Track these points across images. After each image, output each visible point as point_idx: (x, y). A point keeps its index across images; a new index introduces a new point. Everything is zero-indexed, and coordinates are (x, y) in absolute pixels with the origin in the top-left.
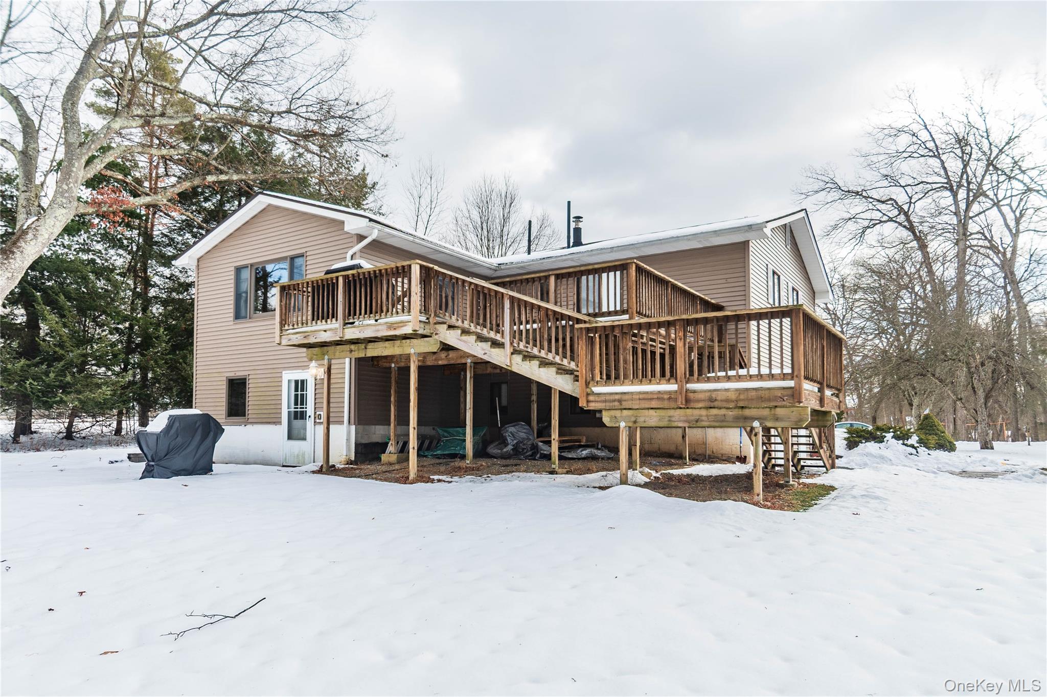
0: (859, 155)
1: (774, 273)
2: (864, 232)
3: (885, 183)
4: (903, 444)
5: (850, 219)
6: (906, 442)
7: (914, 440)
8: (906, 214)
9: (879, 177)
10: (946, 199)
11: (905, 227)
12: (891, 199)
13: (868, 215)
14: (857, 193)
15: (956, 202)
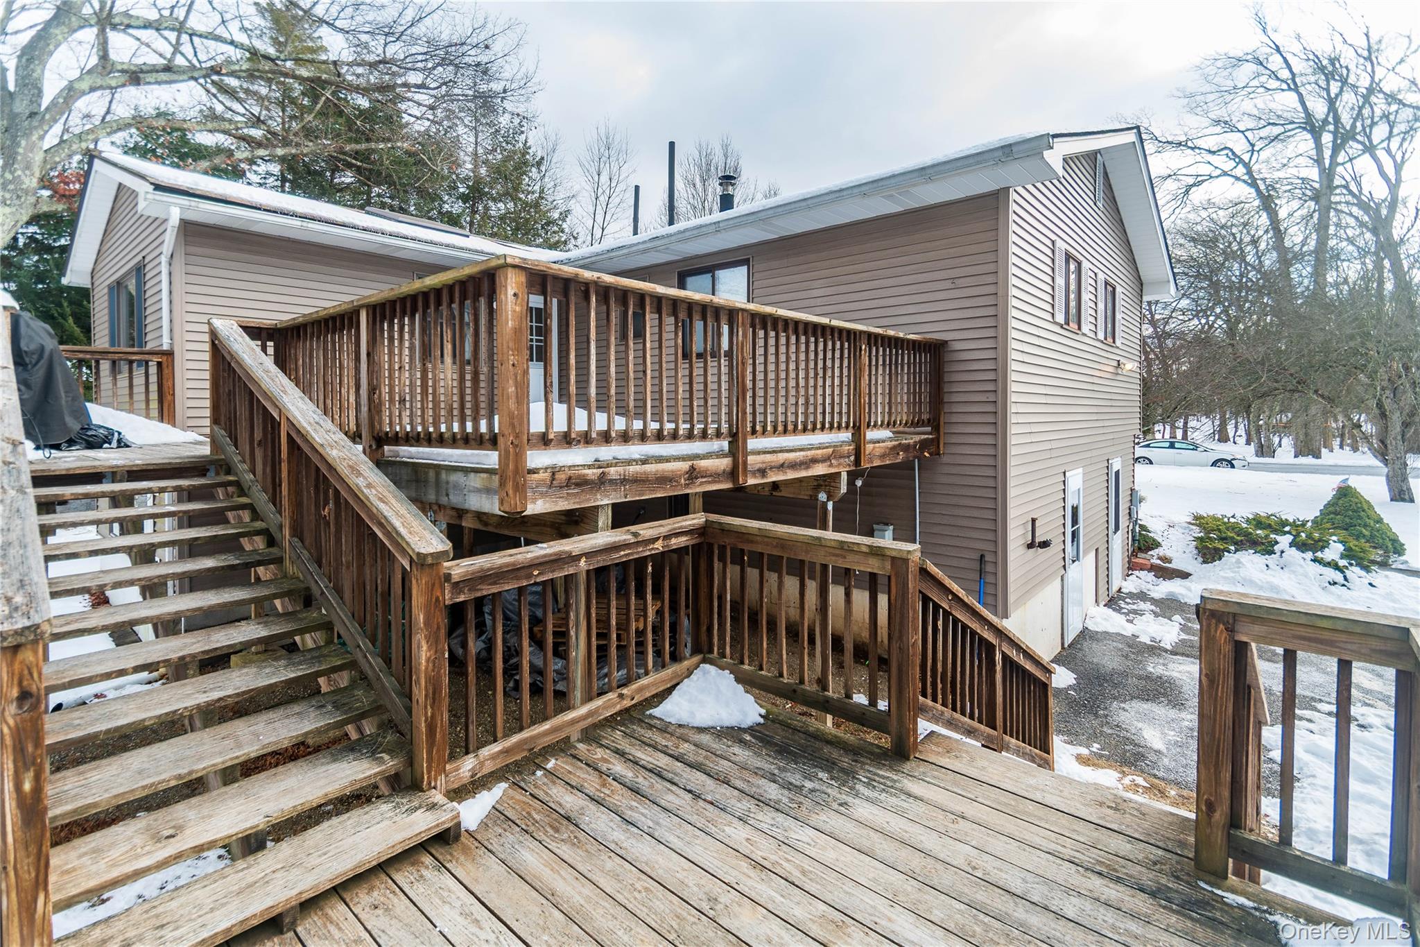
0: (1181, 95)
1: (1068, 257)
2: (1187, 192)
3: (1218, 129)
4: (1315, 560)
5: (1170, 176)
6: (1319, 554)
7: (1334, 551)
8: (1247, 166)
9: (1206, 122)
10: (1304, 142)
11: (1245, 181)
12: (1226, 148)
13: (1192, 171)
14: (1180, 144)
15: (1319, 147)
